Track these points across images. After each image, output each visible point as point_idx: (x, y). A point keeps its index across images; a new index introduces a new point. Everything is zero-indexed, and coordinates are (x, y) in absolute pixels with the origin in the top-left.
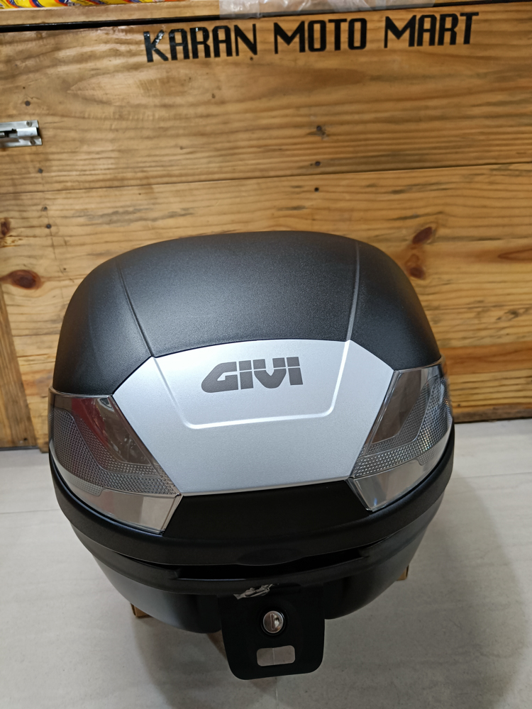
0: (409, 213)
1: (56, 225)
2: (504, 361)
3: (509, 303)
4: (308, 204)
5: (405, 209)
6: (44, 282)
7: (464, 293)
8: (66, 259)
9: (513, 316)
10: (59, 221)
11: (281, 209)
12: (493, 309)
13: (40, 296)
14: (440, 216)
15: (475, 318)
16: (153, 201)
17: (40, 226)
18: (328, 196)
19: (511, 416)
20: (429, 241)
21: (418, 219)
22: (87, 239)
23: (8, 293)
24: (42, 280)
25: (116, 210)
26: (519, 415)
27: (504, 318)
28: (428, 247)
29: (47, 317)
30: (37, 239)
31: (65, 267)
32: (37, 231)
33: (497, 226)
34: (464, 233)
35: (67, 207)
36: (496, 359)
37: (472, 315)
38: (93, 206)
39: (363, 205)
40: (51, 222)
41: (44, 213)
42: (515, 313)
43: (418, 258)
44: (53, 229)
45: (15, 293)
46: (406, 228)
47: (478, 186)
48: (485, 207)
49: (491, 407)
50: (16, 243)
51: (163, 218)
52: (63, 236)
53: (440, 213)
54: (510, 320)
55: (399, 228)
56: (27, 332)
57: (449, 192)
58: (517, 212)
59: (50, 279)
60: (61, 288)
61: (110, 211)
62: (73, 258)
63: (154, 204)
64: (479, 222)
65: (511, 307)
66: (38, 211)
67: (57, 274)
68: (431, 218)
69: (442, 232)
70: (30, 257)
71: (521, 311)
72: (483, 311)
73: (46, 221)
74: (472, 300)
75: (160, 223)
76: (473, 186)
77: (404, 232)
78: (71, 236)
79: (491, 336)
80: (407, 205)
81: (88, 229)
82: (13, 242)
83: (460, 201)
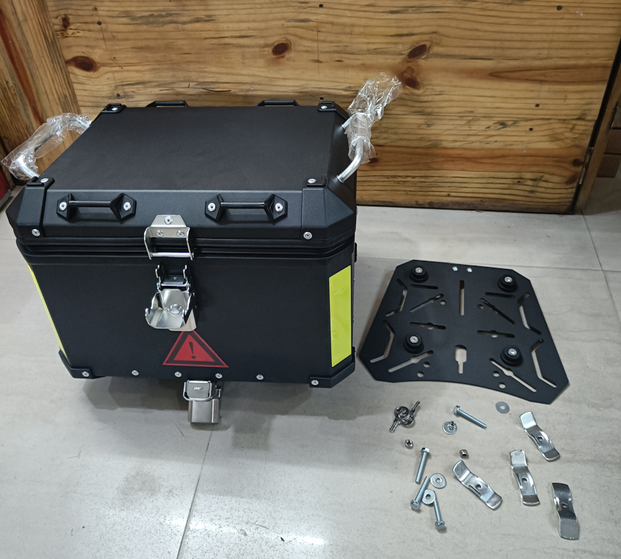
0: (405, 31)
1: (105, 23)
2: (492, 163)
3: (497, 116)
4: (313, 17)
5: (401, 27)
6: (99, 67)
7: (455, 104)
8: (116, 50)
9: (501, 126)
10: (107, 19)
11: (289, 21)
12: (482, 119)
13: (98, 77)
14: (434, 36)
15: (465, 125)
16: (181, 8)
17: (93, 23)
18: (331, 12)
19: (497, 208)
20: (424, 57)
21: (413, 37)
22: (131, 36)
23: (73, 73)
24: (98, 65)
25: (152, 13)
26: (505, 209)
27: (492, 128)
28: (422, 62)
29: (104, 94)
30: (91, 33)
31: (115, 56)
32: (92, 27)
33: (489, 48)
34: (456, 51)
35: (113, 9)
36: (484, 161)
37: (463, 122)
38: (133, 9)
39: (363, 22)
40: (101, 20)
41: (95, 12)
42: (503, 124)
43: (413, 71)
44: (103, 25)
45: (78, 74)
46: (402, 44)
47: (471, 11)
48: (477, 30)
49: (479, 200)
50: (75, 35)
51: (190, 22)
52: (112, 32)
53: (435, 33)
54: (499, 129)
55: (396, 43)
56: (89, 104)
57: (444, 16)
58: (508, 36)
59: (104, 65)
60: (114, 72)
61: (147, 14)
62: (120, 49)
63: (182, 10)
64: (471, 43)
65: (500, 119)
66: (90, 10)
67: (109, 62)
68: (426, 37)
69: (436, 49)
70: (87, 46)
71: (510, 123)
72: (473, 120)
73: (97, 19)
74: (463, 109)
75: (188, 26)
76: (466, 10)
77: (400, 47)
78: (117, 32)
79: (481, 142)
80: (403, 24)
81: (131, 28)
82: (73, 34)
83: (454, 23)
